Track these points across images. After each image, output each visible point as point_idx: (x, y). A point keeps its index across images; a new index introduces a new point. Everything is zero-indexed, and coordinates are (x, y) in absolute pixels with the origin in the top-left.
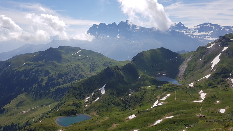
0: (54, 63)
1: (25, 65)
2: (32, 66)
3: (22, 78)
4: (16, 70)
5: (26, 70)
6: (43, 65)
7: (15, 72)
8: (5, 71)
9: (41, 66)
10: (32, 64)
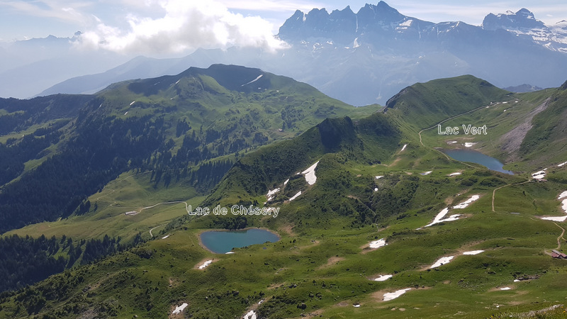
0: (198, 105)
1: (134, 106)
2: (150, 109)
3: (127, 135)
4: (114, 117)
5: (135, 117)
6: (175, 109)
7: (112, 121)
8: (91, 117)
9: (169, 109)
10: (149, 106)
